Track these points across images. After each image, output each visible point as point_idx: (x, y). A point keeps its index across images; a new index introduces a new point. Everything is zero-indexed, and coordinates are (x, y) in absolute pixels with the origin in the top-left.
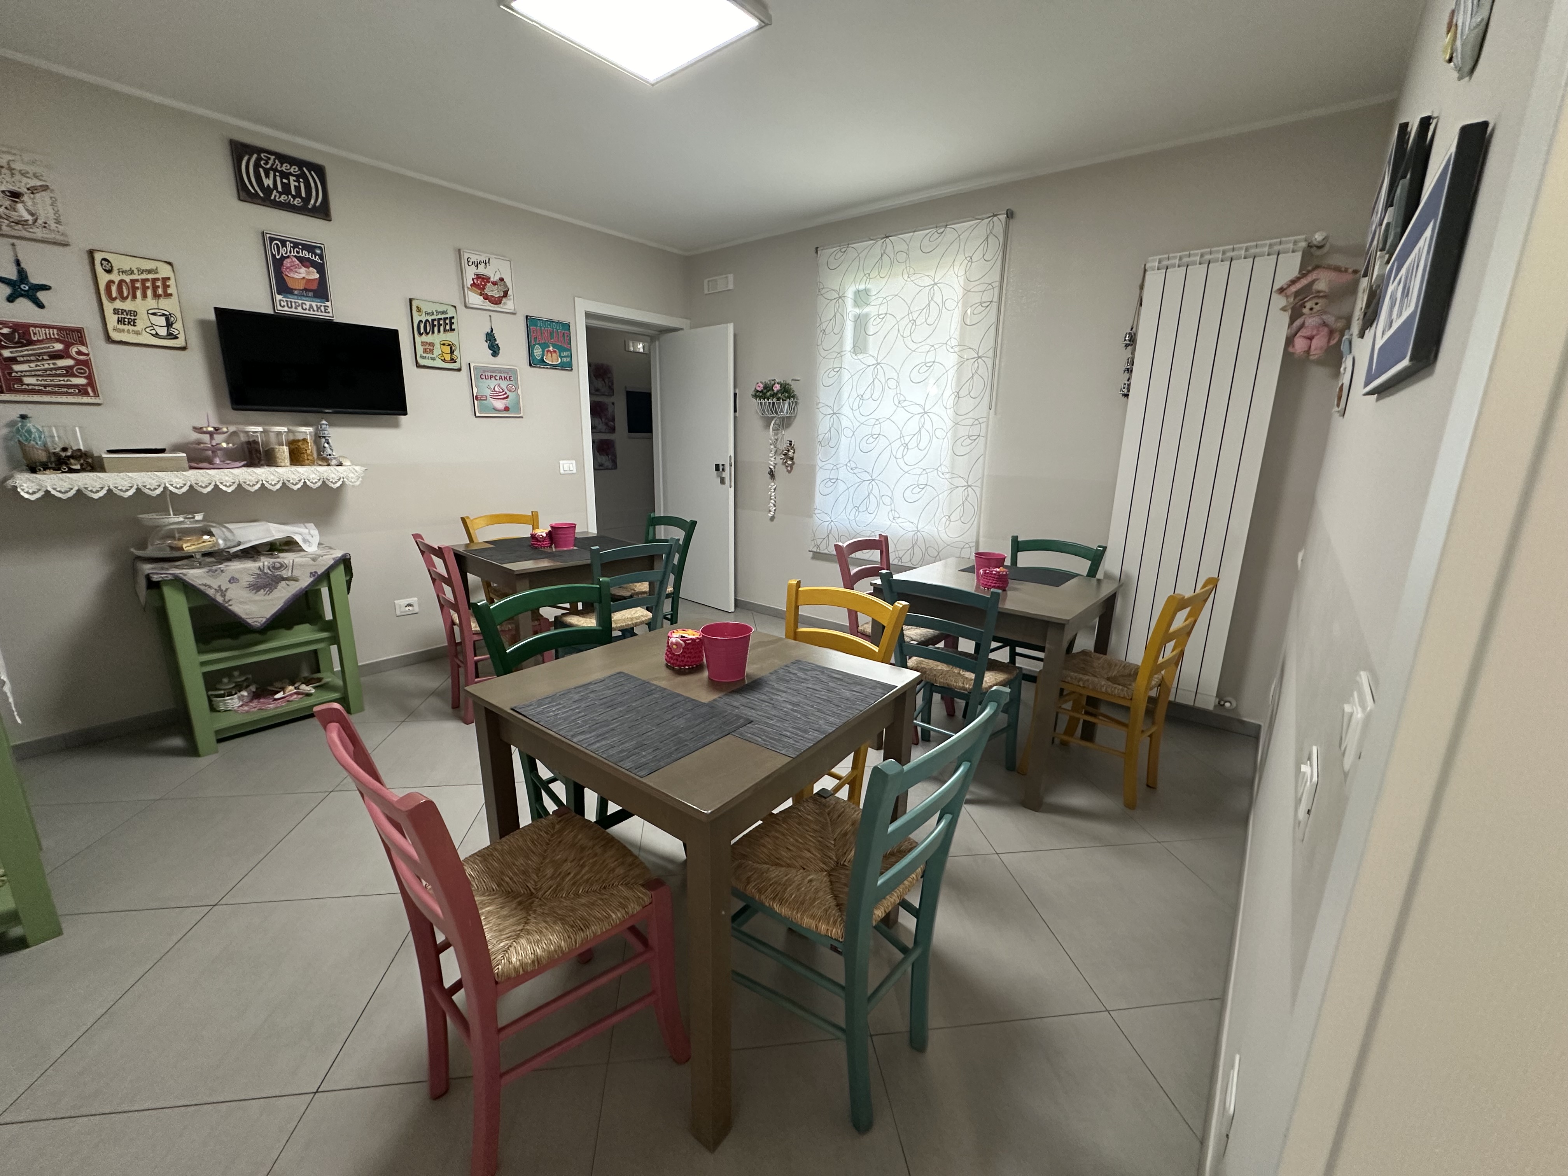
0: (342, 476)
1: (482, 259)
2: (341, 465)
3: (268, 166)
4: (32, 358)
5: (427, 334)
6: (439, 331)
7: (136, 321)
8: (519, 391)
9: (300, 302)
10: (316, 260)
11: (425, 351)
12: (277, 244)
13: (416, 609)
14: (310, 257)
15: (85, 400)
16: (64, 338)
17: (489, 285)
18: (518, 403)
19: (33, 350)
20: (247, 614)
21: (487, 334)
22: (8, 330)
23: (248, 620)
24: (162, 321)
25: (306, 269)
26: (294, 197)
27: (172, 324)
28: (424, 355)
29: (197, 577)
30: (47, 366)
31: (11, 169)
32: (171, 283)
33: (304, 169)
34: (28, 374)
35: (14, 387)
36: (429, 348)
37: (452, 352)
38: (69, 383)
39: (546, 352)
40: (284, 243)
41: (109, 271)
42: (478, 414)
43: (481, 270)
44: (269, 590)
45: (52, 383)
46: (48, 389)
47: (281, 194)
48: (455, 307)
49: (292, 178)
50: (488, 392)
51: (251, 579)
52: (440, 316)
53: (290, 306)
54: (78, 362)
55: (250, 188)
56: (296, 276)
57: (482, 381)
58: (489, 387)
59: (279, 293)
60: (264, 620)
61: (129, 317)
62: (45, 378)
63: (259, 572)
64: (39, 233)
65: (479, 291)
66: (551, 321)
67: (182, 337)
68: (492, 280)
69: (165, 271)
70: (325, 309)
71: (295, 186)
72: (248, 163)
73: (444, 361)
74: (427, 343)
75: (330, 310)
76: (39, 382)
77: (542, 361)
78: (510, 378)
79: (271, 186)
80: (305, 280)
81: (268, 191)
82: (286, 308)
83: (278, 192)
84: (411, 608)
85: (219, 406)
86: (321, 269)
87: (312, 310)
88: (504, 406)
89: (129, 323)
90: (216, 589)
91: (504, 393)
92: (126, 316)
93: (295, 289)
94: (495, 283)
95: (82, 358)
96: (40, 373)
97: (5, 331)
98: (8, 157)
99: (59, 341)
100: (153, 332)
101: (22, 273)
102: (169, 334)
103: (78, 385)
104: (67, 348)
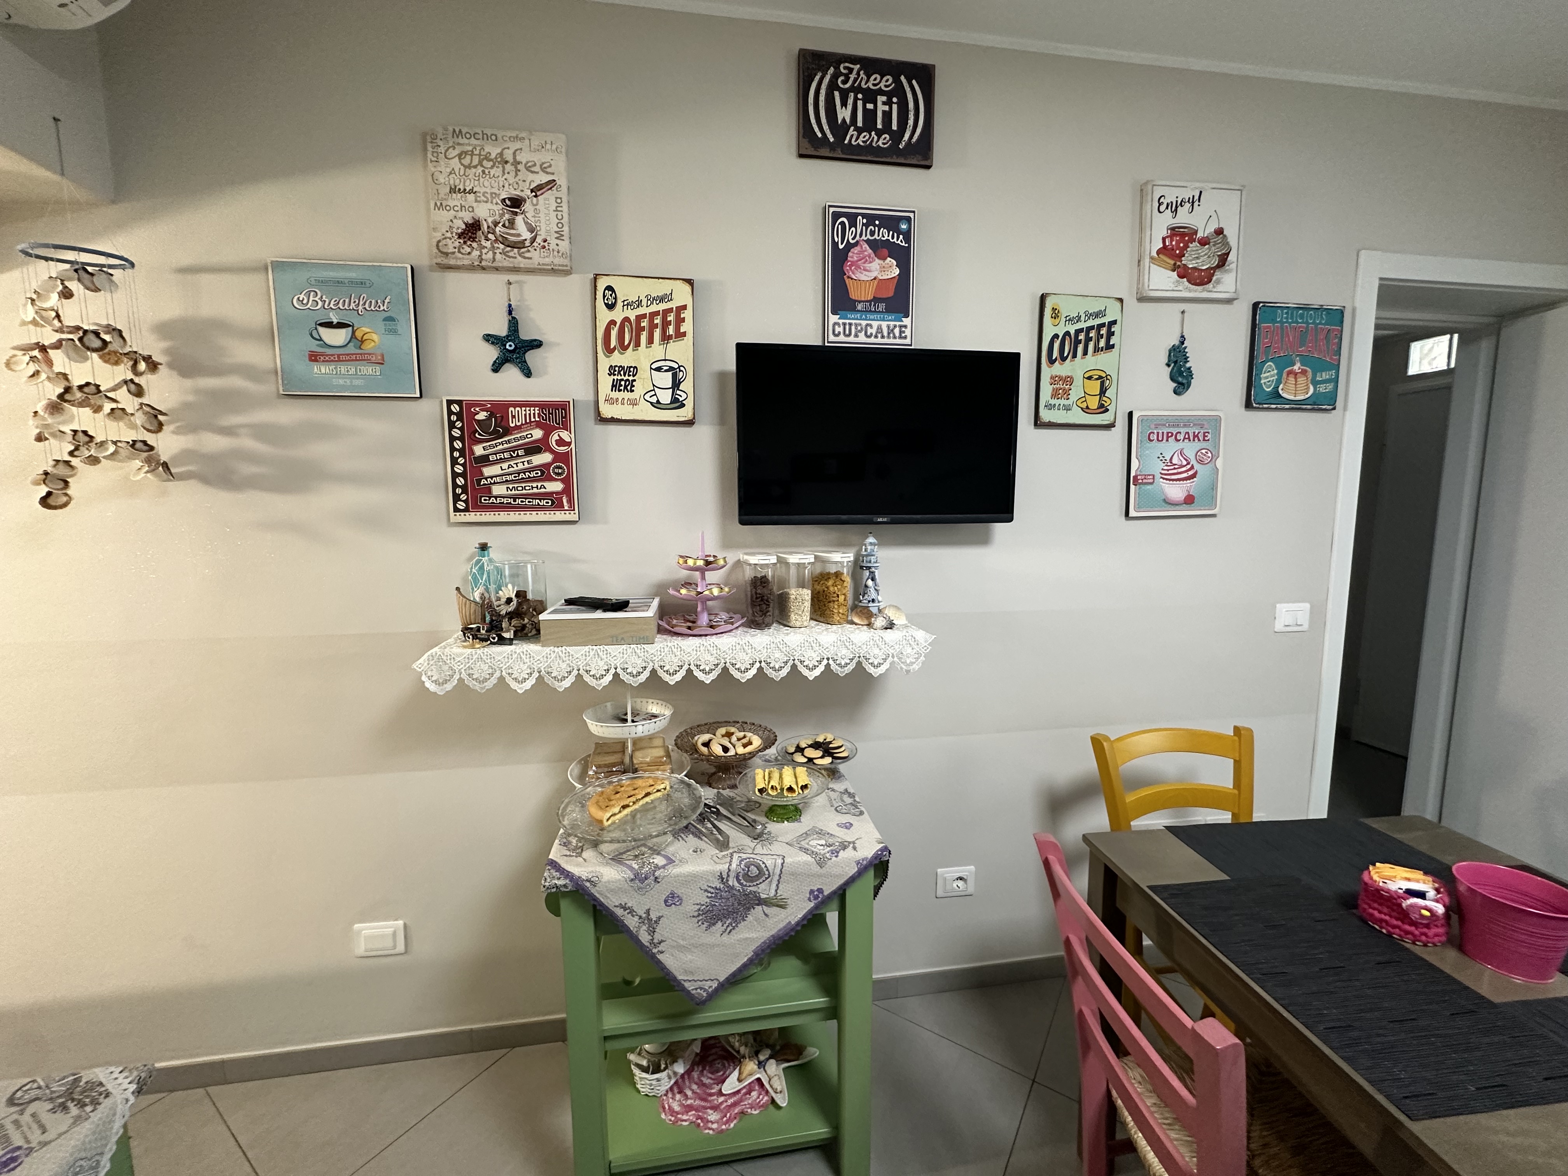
0: (891, 651)
1: (1187, 194)
2: (890, 626)
3: (847, 86)
4: (506, 455)
5: (1063, 359)
6: (1086, 352)
7: (634, 383)
8: (1219, 463)
9: (864, 323)
10: (899, 242)
11: (1054, 394)
12: (843, 223)
13: (971, 889)
14: (890, 238)
15: (559, 516)
16: (546, 420)
17: (1194, 246)
18: (1213, 487)
19: (509, 442)
20: (686, 972)
21: (1173, 350)
22: (485, 413)
23: (686, 985)
24: (666, 379)
25: (881, 262)
26: (879, 134)
27: (680, 383)
28: (1053, 402)
29: (612, 890)
30: (521, 466)
31: (516, 163)
32: (687, 315)
33: (902, 78)
34: (498, 479)
35: (481, 502)
36: (1063, 385)
37: (1103, 391)
38: (543, 490)
39: (1285, 375)
40: (852, 219)
41: (611, 307)
42: (1132, 514)
43: (1184, 218)
44: (731, 924)
45: (524, 492)
46: (518, 501)
47: (860, 131)
48: (1121, 300)
49: (881, 99)
50: (1157, 468)
51: (704, 899)
52: (1091, 323)
53: (847, 332)
54: (558, 457)
55: (816, 129)
56: (864, 276)
57: (1148, 445)
58: (1161, 457)
59: (834, 313)
60: (715, 985)
61: (627, 377)
62: (516, 486)
63: (718, 884)
64: (536, 257)
65: (1172, 262)
66: (1306, 308)
67: (689, 403)
68: (1200, 234)
69: (682, 295)
70: (901, 332)
71: (884, 112)
72: (821, 82)
73: (1086, 410)
74: (1061, 378)
75: (908, 332)
76: (510, 492)
77: (1276, 395)
78: (1205, 436)
79: (848, 121)
80: (876, 282)
81: (840, 130)
82: (842, 338)
83: (857, 129)
84: (960, 883)
85: (724, 515)
86: (903, 257)
87: (879, 335)
88: (1186, 494)
89: (626, 388)
90: (640, 917)
91: (1189, 467)
92: (623, 377)
93: (860, 302)
94: (1204, 242)
95: (562, 449)
96: (512, 477)
97: (482, 416)
98: (515, 146)
99: (539, 425)
100: (654, 400)
101: (514, 324)
102: (675, 400)
103: (552, 493)
104: (546, 436)
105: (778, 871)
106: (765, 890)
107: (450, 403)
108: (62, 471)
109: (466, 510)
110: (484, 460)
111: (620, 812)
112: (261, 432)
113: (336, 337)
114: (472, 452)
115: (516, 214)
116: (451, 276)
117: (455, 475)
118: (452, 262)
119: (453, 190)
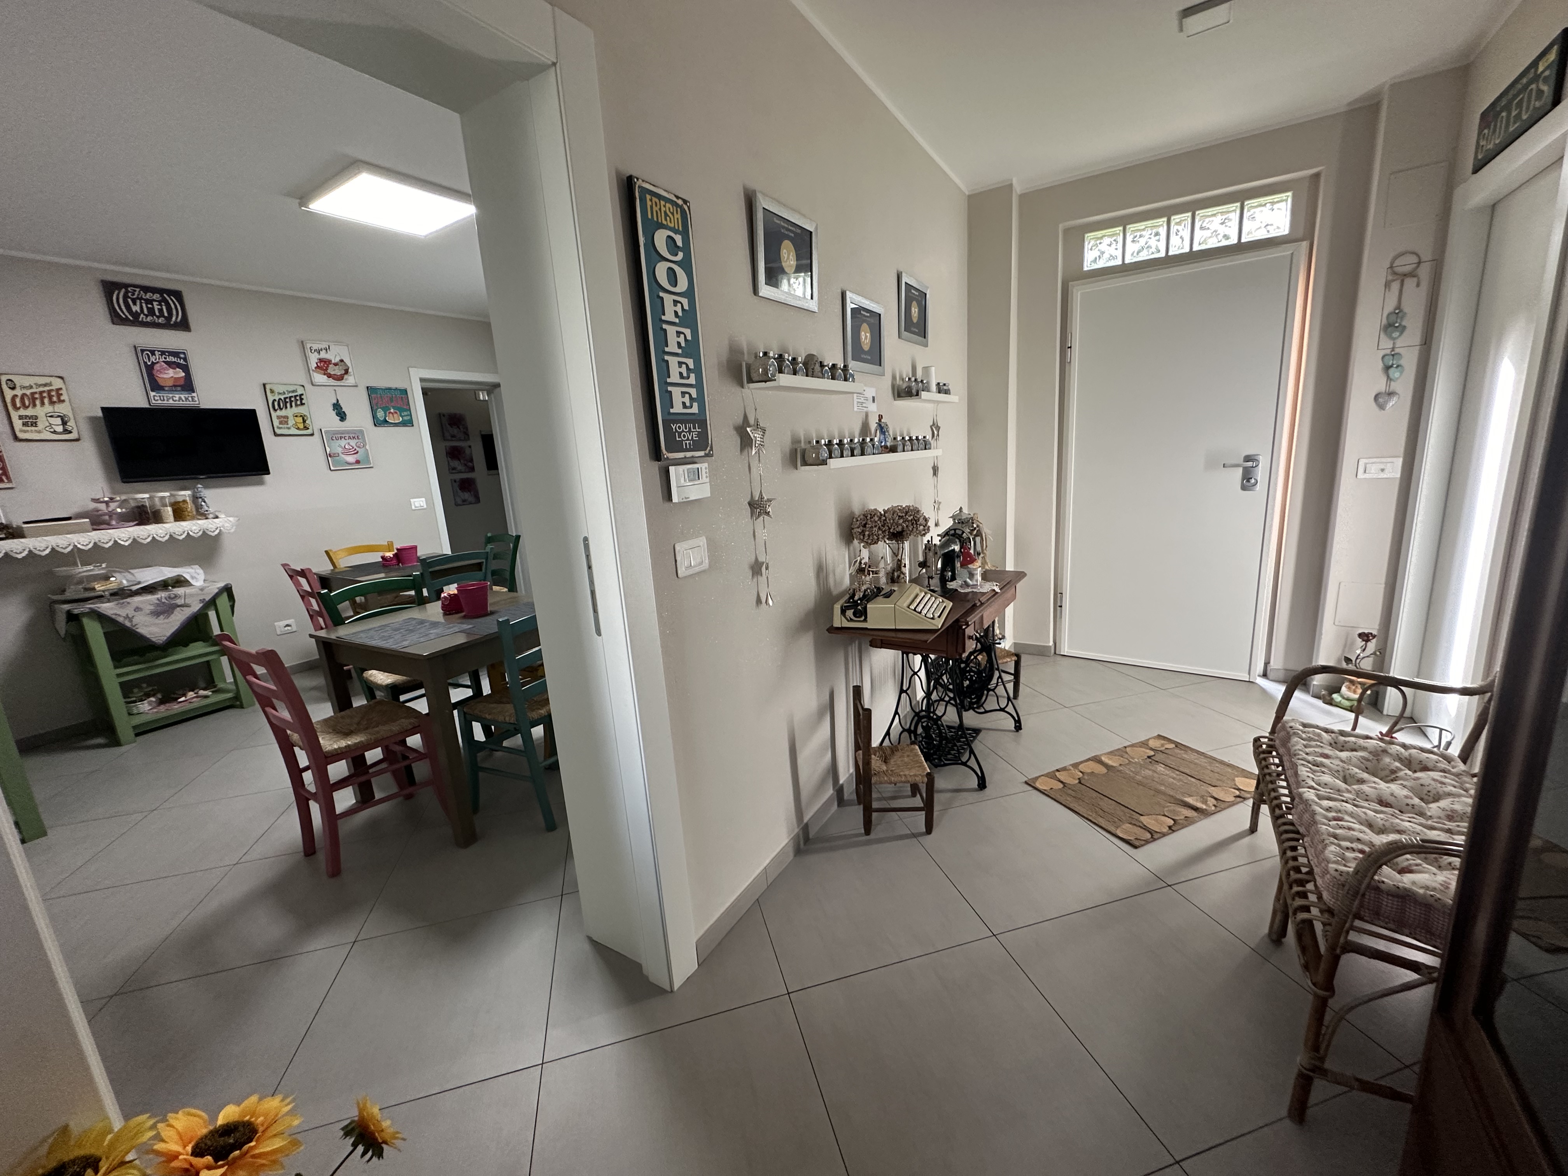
0: (218, 526)
1: (323, 346)
2: (217, 517)
5: (281, 409)
6: (291, 406)
7: (37, 423)
8: (367, 447)
9: (171, 395)
10: (181, 362)
11: (281, 423)
12: (147, 354)
13: (294, 628)
14: (176, 360)
17: (331, 366)
18: (368, 457)
20: (151, 634)
21: (334, 405)
23: (152, 639)
24: (59, 421)
25: (173, 370)
26: (158, 317)
27: (67, 422)
28: (281, 426)
29: (108, 609)
32: (63, 392)
33: (165, 295)
36: (284, 420)
37: (304, 421)
39: (388, 414)
40: (153, 353)
41: (13, 388)
42: (332, 468)
43: (323, 355)
44: (167, 616)
47: (147, 316)
48: (303, 386)
49: (155, 303)
50: (340, 450)
51: (152, 607)
52: (291, 395)
53: (162, 399)
55: (122, 314)
56: (165, 376)
57: (332, 441)
58: (340, 446)
59: (152, 391)
60: (165, 638)
61: (31, 420)
63: (158, 602)
65: (323, 372)
66: (390, 389)
67: (75, 431)
68: (333, 361)
69: (57, 384)
70: (192, 399)
71: (158, 309)
72: (118, 297)
73: (298, 429)
74: (282, 417)
75: (196, 399)
77: (386, 421)
78: (358, 437)
79: (139, 311)
80: (173, 378)
81: (136, 315)
82: (160, 402)
83: (144, 315)
84: (289, 628)
85: (110, 480)
86: (186, 368)
87: (181, 401)
88: (355, 460)
89: (32, 425)
91: (354, 449)
92: (29, 420)
93: (166, 387)
94: (336, 364)
100: (52, 430)
102: (65, 430)
106: (180, 602)
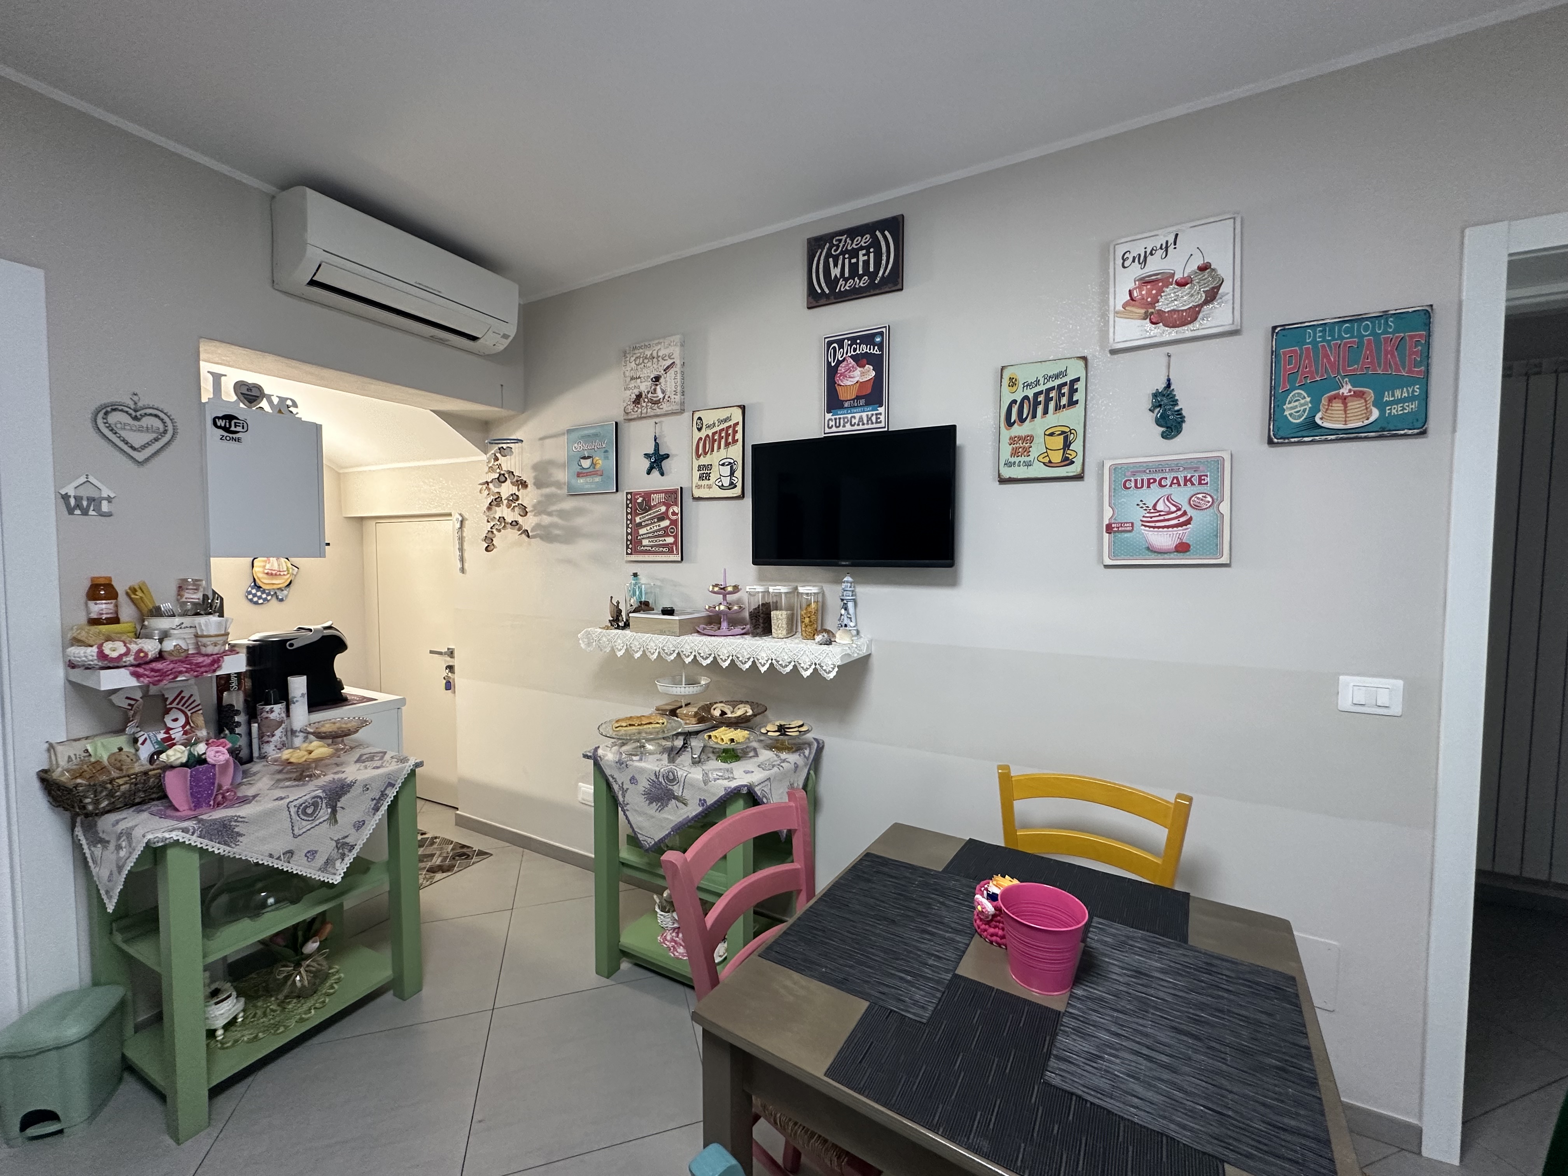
1: (1158, 242)
2: (828, 643)
3: (838, 252)
4: (649, 522)
5: (1022, 420)
6: (1046, 412)
7: (710, 475)
8: (1224, 508)
9: (849, 416)
10: (875, 352)
11: (1015, 453)
12: (835, 347)
14: (868, 350)
15: (672, 557)
16: (667, 500)
17: (1170, 289)
18: (1217, 534)
19: (650, 514)
21: (1157, 395)
22: (641, 499)
24: (727, 471)
25: (861, 369)
27: (734, 472)
28: (1012, 460)
30: (655, 528)
31: (658, 357)
32: (739, 428)
33: (878, 233)
34: (645, 536)
35: (638, 549)
36: (1023, 444)
37: (1067, 445)
38: (664, 542)
39: (1324, 401)
40: (841, 343)
41: (700, 429)
42: (1107, 561)
43: (1155, 265)
44: (660, 806)
45: (657, 543)
46: (653, 549)
47: (846, 280)
48: (1084, 358)
50: (1140, 515)
51: (648, 785)
52: (1051, 384)
53: (838, 425)
54: (674, 522)
56: (849, 382)
57: (1126, 492)
58: (1142, 504)
59: (829, 412)
60: (653, 841)
61: (707, 471)
62: (653, 540)
63: (654, 778)
65: (1143, 311)
66: (1358, 320)
67: (739, 485)
68: (1178, 276)
69: (736, 416)
70: (877, 418)
71: (864, 261)
73: (1049, 464)
74: (1020, 438)
75: (882, 418)
76: (650, 543)
77: (1312, 427)
78: (1200, 479)
79: (838, 276)
80: (858, 385)
81: (832, 283)
82: (834, 429)
86: (877, 362)
87: (861, 423)
88: (1177, 542)
89: (706, 477)
90: (620, 786)
91: (1179, 513)
92: (705, 471)
93: (846, 401)
94: (1181, 284)
95: (674, 517)
96: (650, 535)
97: (639, 500)
98: (657, 348)
99: (664, 504)
100: (720, 484)
101: (657, 446)
102: (731, 483)
103: (668, 544)
104: (667, 510)
105: (683, 779)
106: (677, 790)
107: (627, 493)
108: (490, 535)
109: (631, 554)
110: (640, 525)
111: (626, 726)
112: (562, 514)
113: (586, 463)
114: (635, 520)
115: (657, 385)
116: (633, 423)
117: (628, 534)
118: (630, 417)
119: (632, 379)
